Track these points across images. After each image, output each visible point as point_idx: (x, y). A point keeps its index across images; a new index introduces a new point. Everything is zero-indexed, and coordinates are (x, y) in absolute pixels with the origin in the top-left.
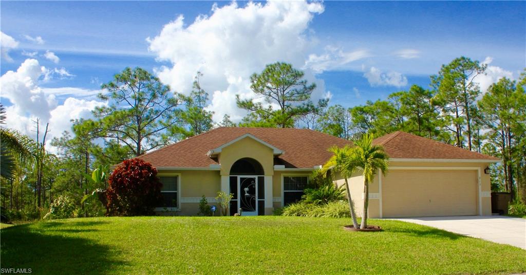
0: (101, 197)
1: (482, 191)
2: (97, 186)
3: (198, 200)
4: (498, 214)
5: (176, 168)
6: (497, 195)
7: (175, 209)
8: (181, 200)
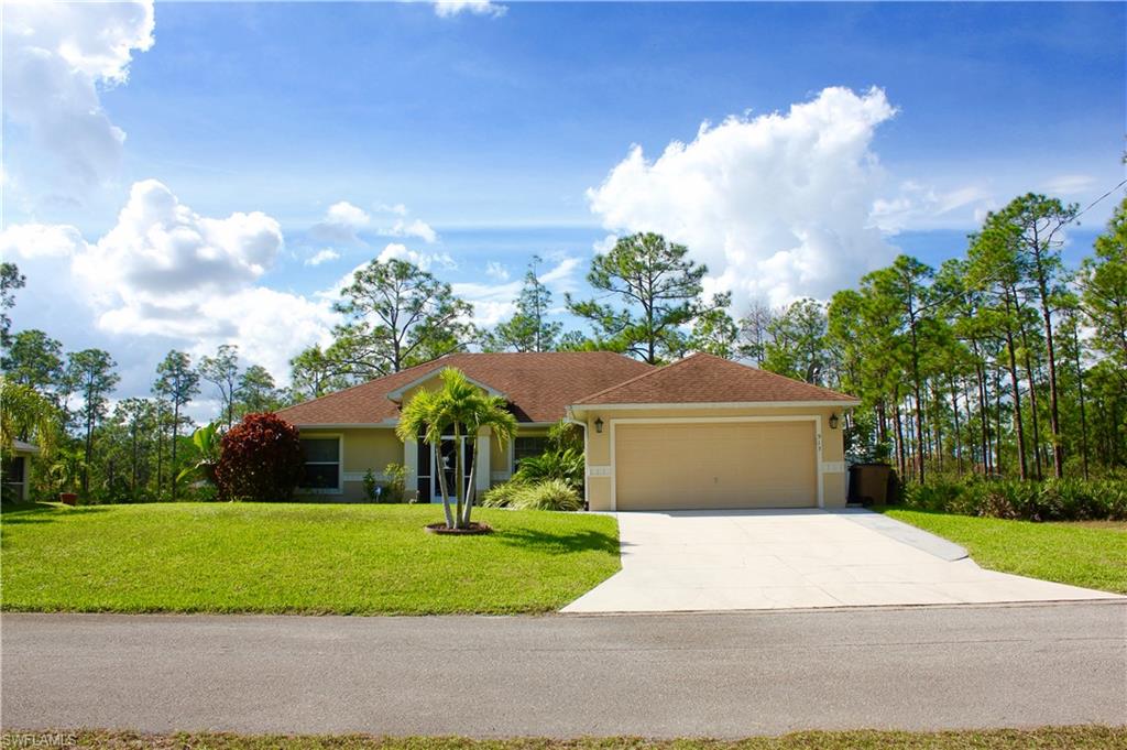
0: (208, 472)
1: (824, 461)
2: (202, 456)
3: (360, 477)
4: (860, 504)
5: (333, 424)
6: (860, 469)
7: (332, 491)
8: (344, 477)
